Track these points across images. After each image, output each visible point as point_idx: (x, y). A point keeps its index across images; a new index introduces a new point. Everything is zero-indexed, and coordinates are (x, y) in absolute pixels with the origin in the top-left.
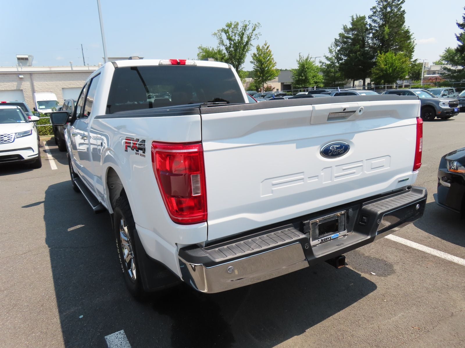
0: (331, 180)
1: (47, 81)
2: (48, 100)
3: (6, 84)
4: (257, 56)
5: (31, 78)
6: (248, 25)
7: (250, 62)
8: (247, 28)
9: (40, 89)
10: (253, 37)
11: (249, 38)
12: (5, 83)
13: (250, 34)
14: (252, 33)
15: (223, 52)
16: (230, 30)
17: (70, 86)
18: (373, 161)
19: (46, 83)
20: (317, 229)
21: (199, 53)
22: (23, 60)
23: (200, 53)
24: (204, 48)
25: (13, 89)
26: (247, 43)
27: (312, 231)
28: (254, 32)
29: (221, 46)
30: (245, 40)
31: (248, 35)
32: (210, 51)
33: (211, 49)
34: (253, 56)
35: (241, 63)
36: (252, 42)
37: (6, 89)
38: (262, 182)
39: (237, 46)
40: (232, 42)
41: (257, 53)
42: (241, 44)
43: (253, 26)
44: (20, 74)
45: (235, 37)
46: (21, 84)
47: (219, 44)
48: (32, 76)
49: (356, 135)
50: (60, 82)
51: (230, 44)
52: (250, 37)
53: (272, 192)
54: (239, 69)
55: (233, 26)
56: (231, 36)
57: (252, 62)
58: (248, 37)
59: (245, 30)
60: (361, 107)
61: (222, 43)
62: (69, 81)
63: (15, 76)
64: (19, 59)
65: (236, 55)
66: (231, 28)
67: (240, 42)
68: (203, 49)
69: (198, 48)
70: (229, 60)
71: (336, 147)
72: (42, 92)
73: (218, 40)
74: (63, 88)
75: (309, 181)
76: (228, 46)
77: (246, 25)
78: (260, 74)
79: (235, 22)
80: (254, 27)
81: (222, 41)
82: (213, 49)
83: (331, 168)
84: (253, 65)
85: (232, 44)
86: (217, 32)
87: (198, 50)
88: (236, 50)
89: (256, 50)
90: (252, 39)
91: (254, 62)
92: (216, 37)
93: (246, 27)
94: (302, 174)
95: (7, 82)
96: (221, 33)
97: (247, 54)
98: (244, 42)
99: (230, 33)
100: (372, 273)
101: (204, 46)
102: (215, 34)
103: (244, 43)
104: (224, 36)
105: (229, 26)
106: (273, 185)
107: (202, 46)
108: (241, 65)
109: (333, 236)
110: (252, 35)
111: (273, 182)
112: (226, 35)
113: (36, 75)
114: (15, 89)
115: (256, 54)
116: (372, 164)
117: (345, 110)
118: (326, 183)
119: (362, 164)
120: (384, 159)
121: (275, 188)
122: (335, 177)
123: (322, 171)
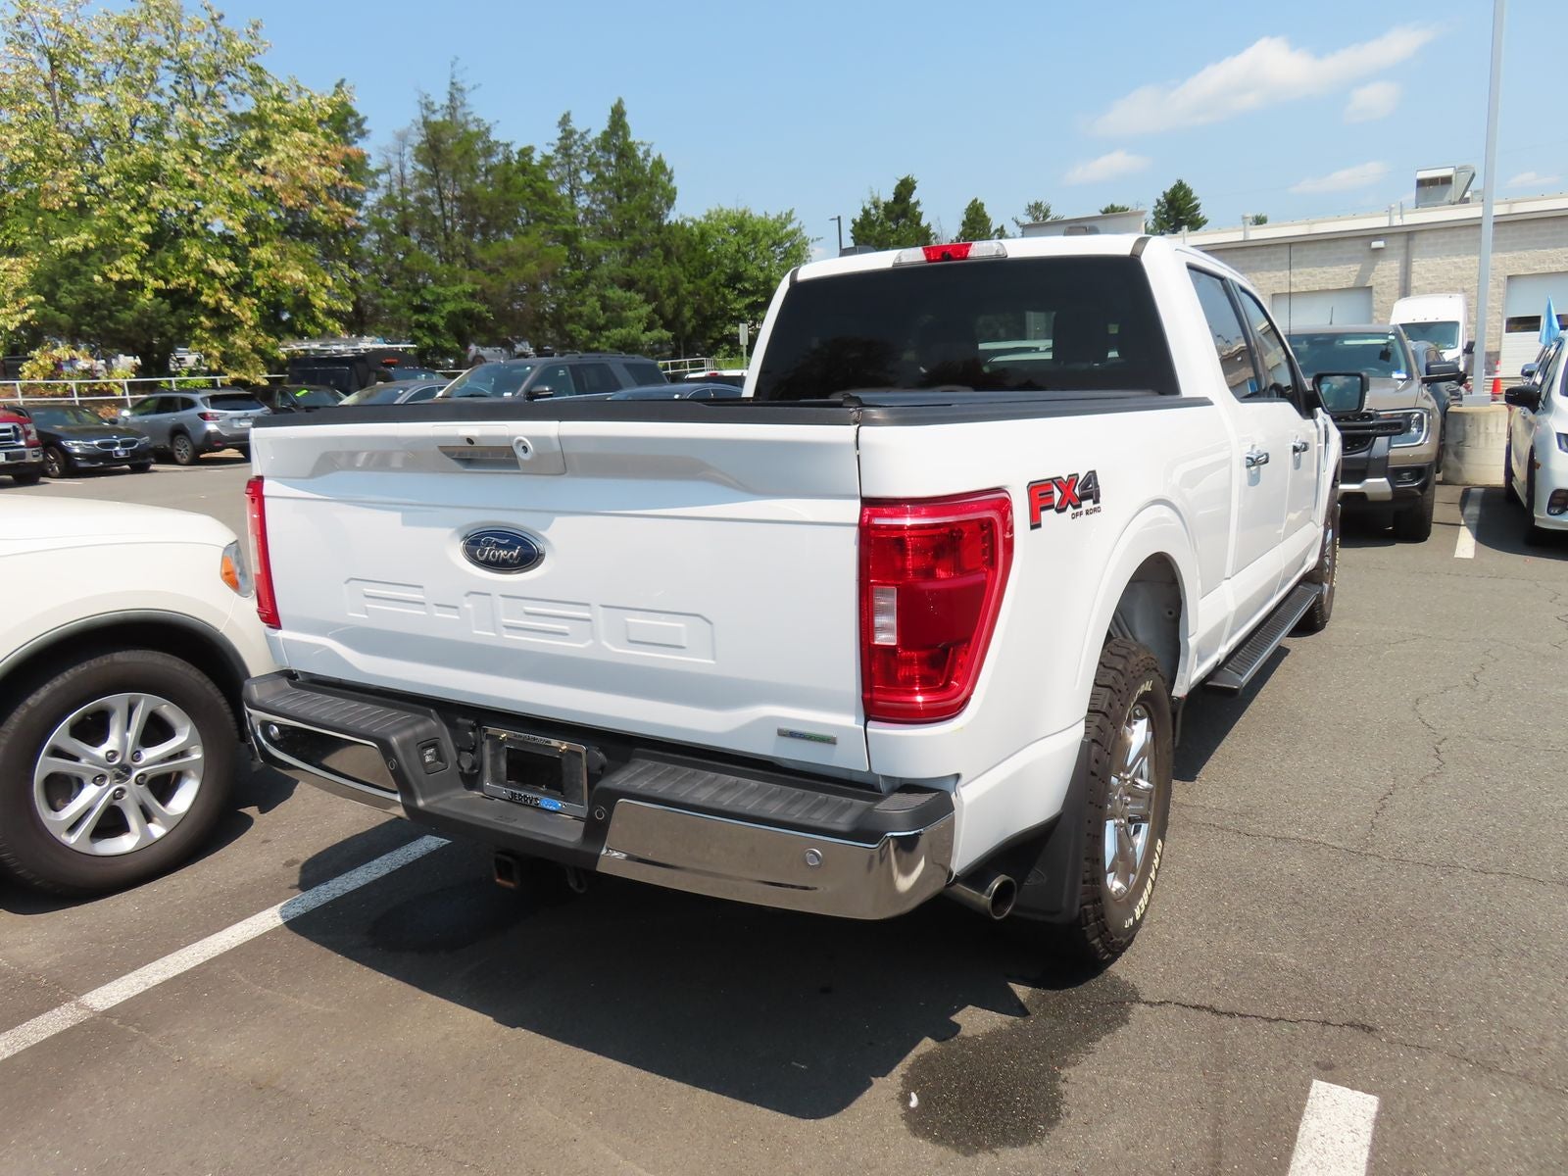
0: (494, 631)
1: (1458, 255)
2: (1431, 319)
3: (1330, 270)
5: (1407, 247)
9: (1429, 284)
12: (1324, 269)
17: (1539, 269)
18: (635, 619)
19: (1456, 260)
20: (502, 756)
22: (1432, 187)
25: (1344, 286)
27: (489, 756)
37: (1324, 286)
44: (1377, 237)
46: (1373, 270)
48: (1410, 242)
50: (1507, 255)
62: (1540, 248)
63: (1359, 245)
64: (1421, 183)
71: (495, 542)
72: (1432, 292)
74: (1509, 277)
75: (438, 614)
83: (489, 597)
94: (420, 590)
95: (1330, 266)
106: (366, 596)
109: (546, 803)
113: (1425, 235)
114: (1351, 284)
116: (627, 624)
117: (470, 440)
118: (483, 635)
119: (587, 615)
120: (680, 624)
121: (371, 605)
122: (507, 627)
123: (466, 599)
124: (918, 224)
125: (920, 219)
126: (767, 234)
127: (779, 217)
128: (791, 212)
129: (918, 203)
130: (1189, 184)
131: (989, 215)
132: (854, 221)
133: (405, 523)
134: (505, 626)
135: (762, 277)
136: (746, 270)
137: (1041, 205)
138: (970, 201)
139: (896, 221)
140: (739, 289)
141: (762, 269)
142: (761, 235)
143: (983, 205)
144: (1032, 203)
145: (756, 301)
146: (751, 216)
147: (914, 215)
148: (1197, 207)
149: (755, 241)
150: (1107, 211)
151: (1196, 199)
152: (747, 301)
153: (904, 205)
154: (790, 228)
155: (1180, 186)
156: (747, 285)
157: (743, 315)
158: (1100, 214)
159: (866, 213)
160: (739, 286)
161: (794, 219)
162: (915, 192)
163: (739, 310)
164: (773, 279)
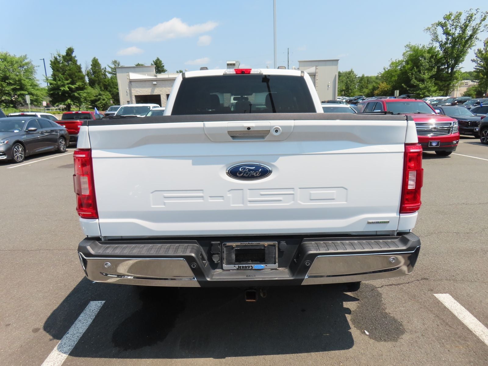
0: (243, 203)
4: (484, 52)
6: (475, 15)
7: (472, 60)
8: (473, 18)
10: (482, 28)
11: (475, 31)
13: (477, 26)
14: (480, 23)
15: (437, 50)
16: (449, 23)
18: (313, 192)
20: (233, 253)
21: (405, 52)
22: (231, 66)
23: (407, 51)
24: (413, 46)
26: (471, 37)
27: (226, 254)
28: (483, 22)
29: (434, 43)
30: (468, 34)
31: (473, 27)
32: (419, 49)
33: (421, 47)
34: (477, 52)
35: (459, 62)
36: (479, 35)
38: (152, 193)
39: (455, 42)
40: (450, 38)
41: (484, 49)
42: (462, 39)
43: (482, 15)
45: (456, 30)
47: (432, 41)
49: (281, 158)
51: (448, 39)
52: (477, 29)
53: (165, 204)
54: (455, 70)
55: (452, 18)
56: (449, 30)
57: (474, 60)
58: (474, 29)
59: (470, 21)
60: (275, 126)
61: (436, 39)
64: (228, 65)
65: (452, 52)
66: (450, 21)
67: (461, 37)
68: (411, 48)
69: (405, 47)
70: (443, 59)
71: (248, 168)
73: (431, 36)
75: (211, 200)
76: (444, 42)
77: (472, 14)
78: (484, 75)
79: (456, 13)
80: (483, 17)
81: (437, 37)
82: (423, 47)
83: (242, 191)
84: (475, 64)
85: (450, 39)
86: (430, 26)
87: (405, 48)
88: (453, 47)
89: (483, 44)
90: (479, 31)
91: (478, 61)
92: (429, 33)
93: (471, 17)
94: (201, 191)
96: (436, 27)
97: (469, 50)
98: (467, 36)
99: (449, 26)
100: (365, 331)
101: (413, 44)
102: (428, 29)
103: (467, 38)
104: (440, 30)
105: (447, 18)
106: (165, 197)
107: (411, 44)
108: (458, 64)
109: (256, 266)
110: (479, 27)
111: (165, 195)
112: (443, 29)
115: (482, 49)
116: (310, 194)
117: (249, 128)
118: (237, 206)
119: (292, 192)
120: (334, 191)
121: (167, 201)
122: (250, 201)
123: (228, 192)
124: (76, 64)
125: (77, 62)
126: (17, 62)
127: (21, 57)
128: (26, 55)
129: (75, 56)
130: (161, 59)
131: (100, 63)
132: (51, 61)
133: (194, 164)
134: (249, 201)
135: (17, 78)
136: (10, 75)
137: (116, 61)
138: (93, 58)
139: (68, 61)
140: (7, 83)
141: (17, 75)
142: (15, 63)
143: (98, 59)
144: (114, 61)
145: (16, 88)
146: (9, 55)
147: (74, 61)
148: (163, 66)
149: (12, 64)
150: (137, 65)
151: (163, 63)
152: (12, 87)
153: (70, 57)
154: (26, 61)
155: (158, 59)
156: (11, 81)
157: (10, 92)
158: (135, 66)
159: (56, 59)
160: (7, 81)
161: (28, 58)
162: (74, 52)
163: (8, 91)
164: (22, 79)
